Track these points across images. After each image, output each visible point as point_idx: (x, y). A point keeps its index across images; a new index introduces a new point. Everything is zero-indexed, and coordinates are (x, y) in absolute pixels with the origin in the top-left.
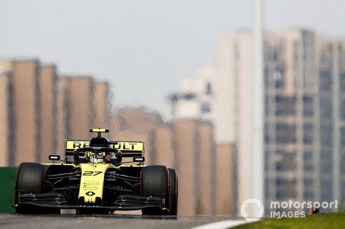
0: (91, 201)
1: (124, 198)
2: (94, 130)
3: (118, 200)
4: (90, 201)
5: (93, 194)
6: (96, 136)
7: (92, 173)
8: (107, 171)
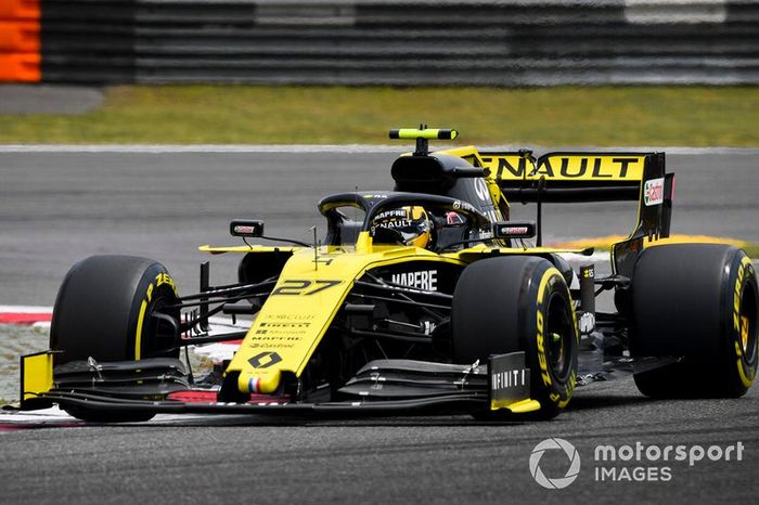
0: (258, 386)
1: (383, 372)
2: (403, 132)
3: (357, 377)
4: (254, 383)
5: (276, 358)
6: (409, 151)
7: (307, 284)
8: (364, 278)
